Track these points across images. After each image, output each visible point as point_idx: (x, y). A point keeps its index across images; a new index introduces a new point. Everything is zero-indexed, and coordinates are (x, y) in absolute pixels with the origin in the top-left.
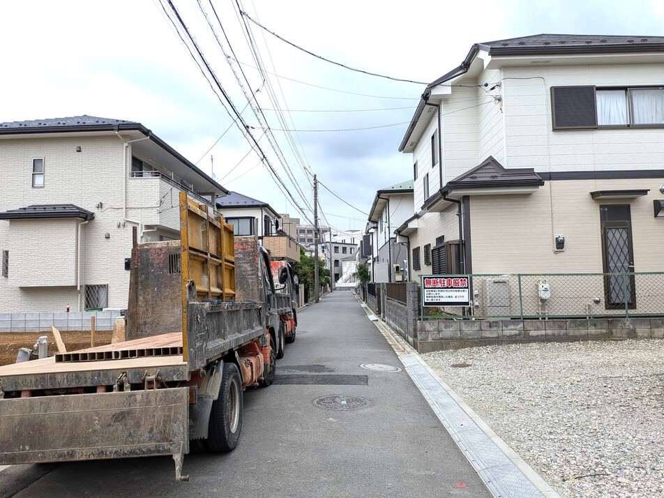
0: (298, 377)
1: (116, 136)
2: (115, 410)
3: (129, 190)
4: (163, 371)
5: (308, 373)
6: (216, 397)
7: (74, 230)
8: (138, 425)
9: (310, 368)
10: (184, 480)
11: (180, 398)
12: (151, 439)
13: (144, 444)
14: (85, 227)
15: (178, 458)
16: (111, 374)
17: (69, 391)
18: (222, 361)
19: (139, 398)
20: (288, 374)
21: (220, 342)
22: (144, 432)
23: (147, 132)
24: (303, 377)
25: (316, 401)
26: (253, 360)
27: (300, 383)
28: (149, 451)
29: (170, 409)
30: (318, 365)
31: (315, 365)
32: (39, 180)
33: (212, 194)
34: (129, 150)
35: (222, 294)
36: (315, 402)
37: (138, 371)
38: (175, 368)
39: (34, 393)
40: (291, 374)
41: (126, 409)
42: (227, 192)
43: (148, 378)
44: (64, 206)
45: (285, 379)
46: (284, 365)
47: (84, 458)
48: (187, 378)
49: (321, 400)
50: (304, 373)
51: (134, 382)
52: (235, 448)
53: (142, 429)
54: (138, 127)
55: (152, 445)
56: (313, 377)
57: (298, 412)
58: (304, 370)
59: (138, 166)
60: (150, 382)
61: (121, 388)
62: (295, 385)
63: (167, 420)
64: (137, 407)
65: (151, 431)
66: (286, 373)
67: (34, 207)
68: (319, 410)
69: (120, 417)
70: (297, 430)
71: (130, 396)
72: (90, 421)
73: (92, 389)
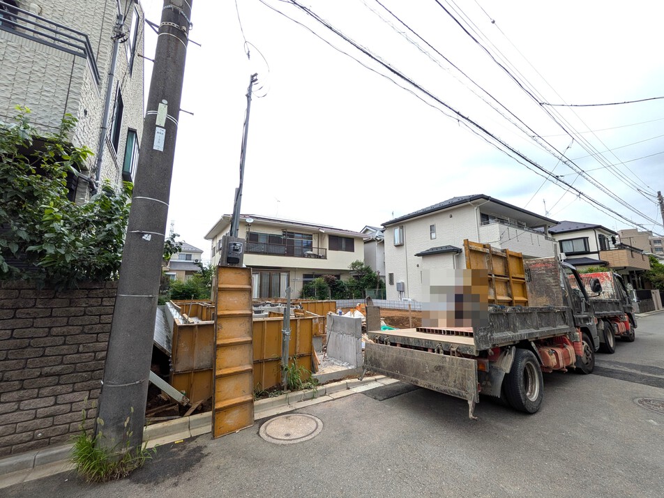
0: (625, 373)
1: (469, 205)
2: (436, 364)
3: (480, 233)
4: (461, 347)
5: (639, 372)
6: (508, 371)
7: (452, 259)
8: (448, 376)
9: (643, 368)
10: (474, 419)
11: (471, 366)
12: (455, 386)
13: (450, 388)
14: (458, 257)
15: (470, 403)
16: (433, 342)
17: (416, 348)
18: (514, 348)
19: (448, 360)
20: (614, 368)
21: (509, 334)
22: (451, 380)
23: (487, 198)
24: (630, 374)
25: (638, 399)
26: (559, 351)
27: (625, 379)
28: (454, 393)
29: (465, 371)
30: (656, 368)
31: (651, 367)
32: (433, 235)
33: (545, 226)
34: (478, 209)
35: (512, 301)
36: (636, 400)
37: (447, 344)
38: (468, 347)
39: (402, 346)
40: (617, 369)
41: (441, 364)
42: (557, 223)
43: (452, 349)
44: (446, 247)
45: (607, 372)
46: (613, 360)
47: (422, 386)
48: (475, 354)
49: (646, 401)
50: (634, 371)
51: (445, 350)
52: (535, 413)
53: (450, 378)
54: (482, 197)
55: (456, 390)
56: (644, 377)
57: (611, 404)
58: (635, 369)
59: (485, 218)
60: (454, 352)
61: (438, 352)
62: (617, 380)
63: (464, 378)
64: (447, 365)
65: (455, 382)
66: (612, 367)
67: (432, 249)
68: (639, 408)
69: (439, 368)
70: (605, 418)
71: (443, 357)
72: (424, 367)
73: (426, 349)
